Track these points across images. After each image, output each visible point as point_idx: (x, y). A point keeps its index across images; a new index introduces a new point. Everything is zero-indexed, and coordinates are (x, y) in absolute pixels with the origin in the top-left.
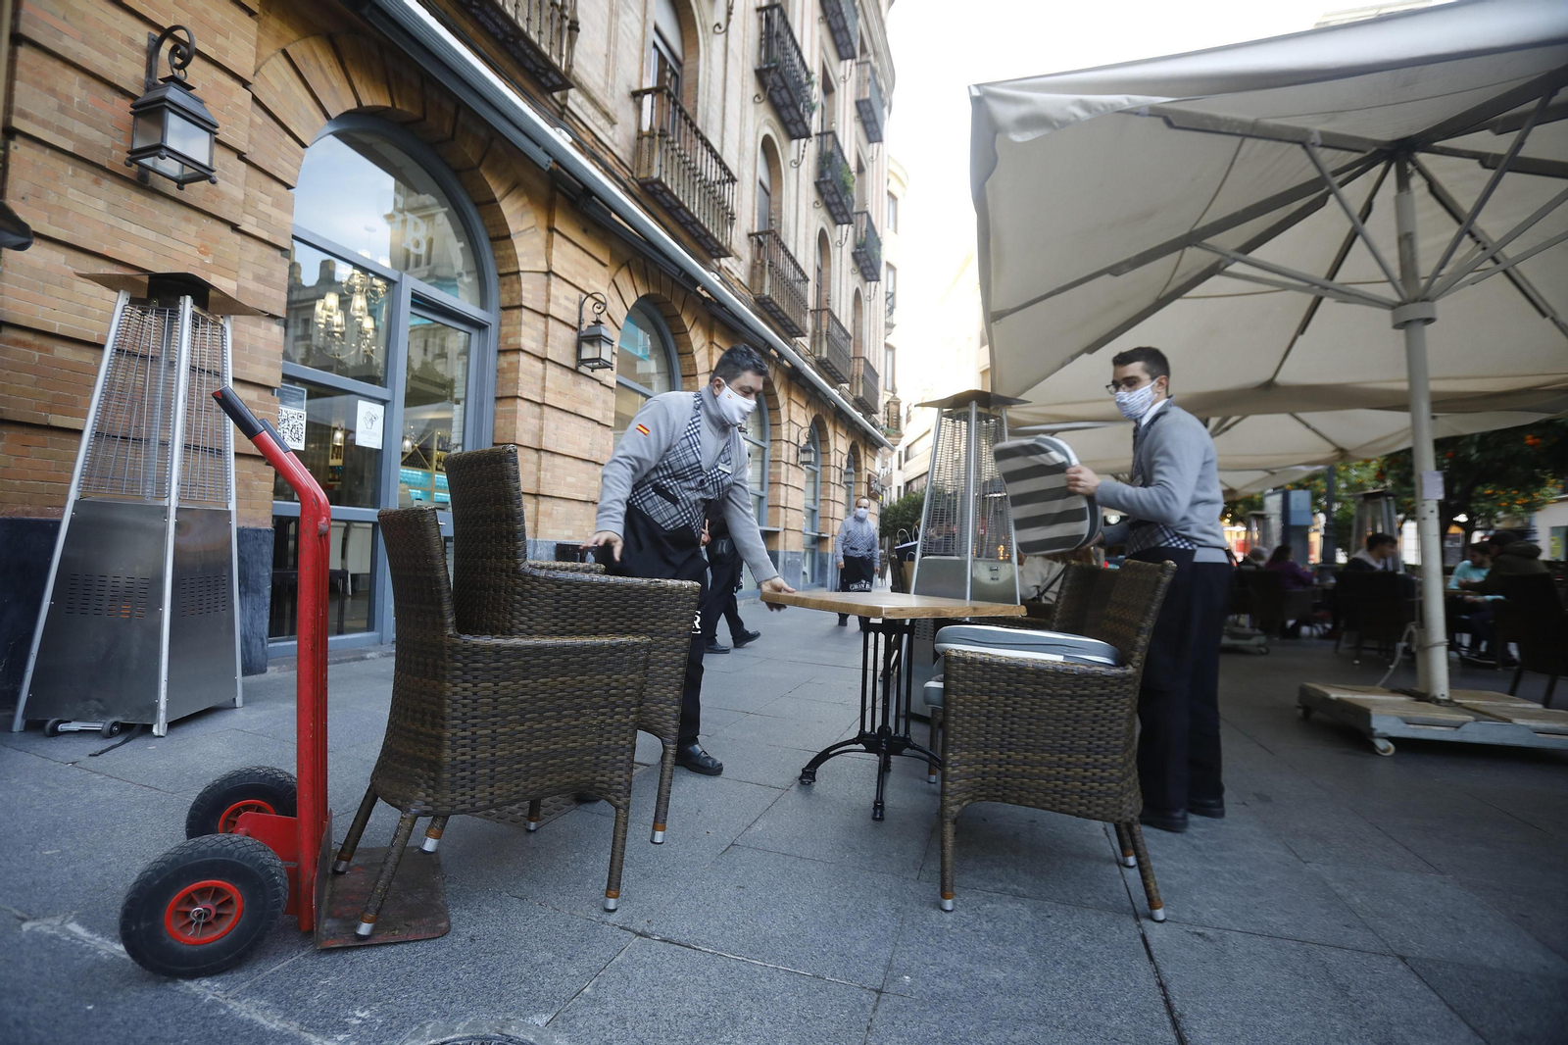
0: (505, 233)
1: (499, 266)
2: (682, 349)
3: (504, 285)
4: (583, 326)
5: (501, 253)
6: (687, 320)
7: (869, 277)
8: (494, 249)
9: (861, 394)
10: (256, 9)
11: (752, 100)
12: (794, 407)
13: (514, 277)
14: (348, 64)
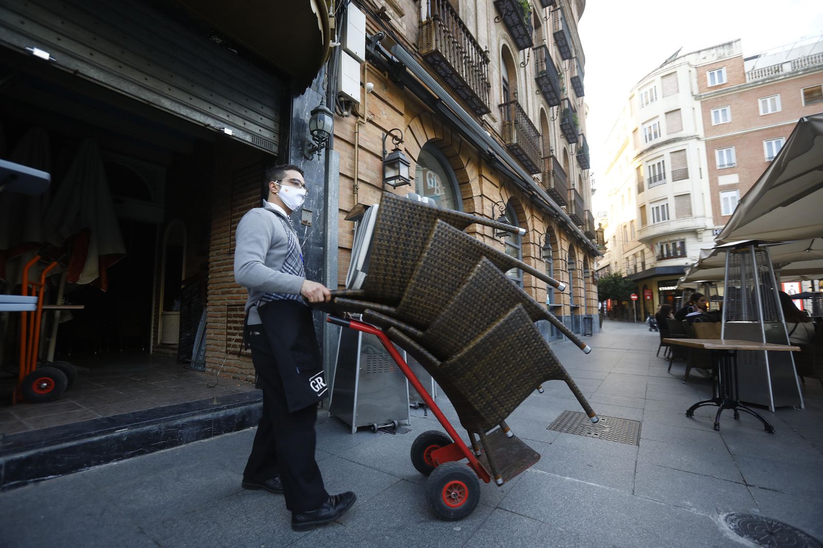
0: (467, 181)
1: (463, 195)
2: (521, 220)
3: (466, 203)
4: (495, 217)
5: (464, 190)
6: (524, 206)
7: (584, 167)
8: (461, 188)
9: (588, 230)
10: (403, 113)
11: (535, 92)
12: (563, 241)
13: (470, 200)
14: (424, 125)
